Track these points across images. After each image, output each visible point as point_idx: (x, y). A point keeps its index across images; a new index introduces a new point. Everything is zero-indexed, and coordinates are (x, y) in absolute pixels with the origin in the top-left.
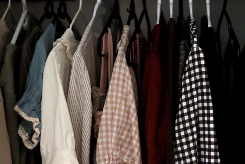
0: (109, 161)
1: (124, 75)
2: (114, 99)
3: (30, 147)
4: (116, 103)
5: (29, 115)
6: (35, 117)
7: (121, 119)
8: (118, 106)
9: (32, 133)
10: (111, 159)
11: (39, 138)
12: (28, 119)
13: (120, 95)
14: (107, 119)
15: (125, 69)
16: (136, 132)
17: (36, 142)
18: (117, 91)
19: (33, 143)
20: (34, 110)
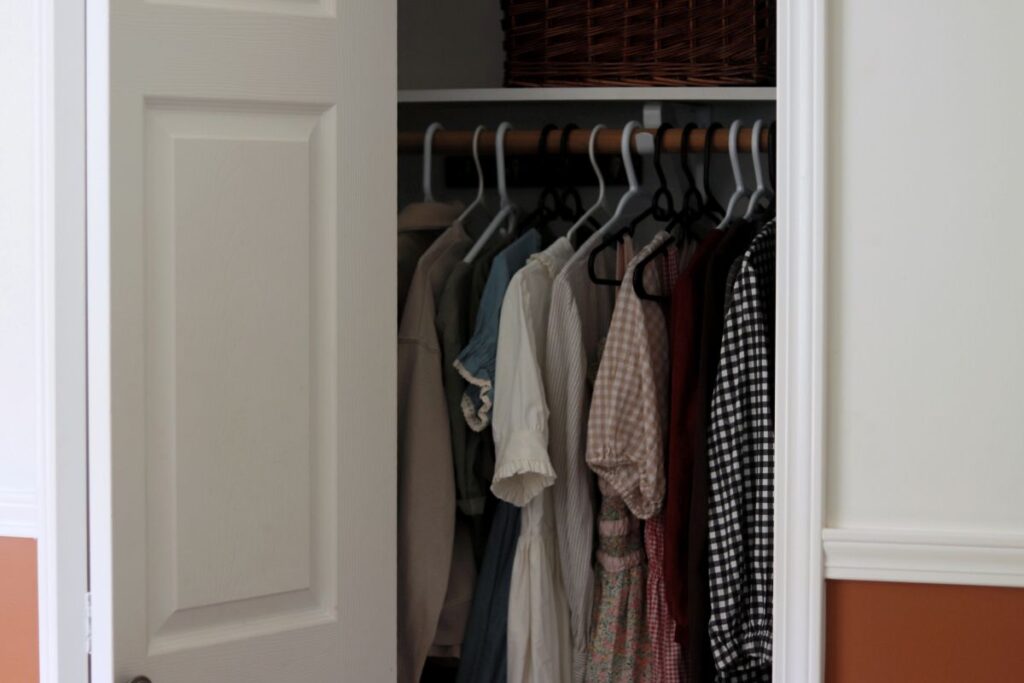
0: (604, 457)
1: (634, 313)
2: (615, 353)
3: (477, 428)
4: (618, 360)
5: (475, 375)
6: (486, 379)
7: (626, 387)
8: (621, 365)
9: (479, 404)
10: (607, 454)
11: (490, 413)
12: (473, 381)
13: (625, 346)
14: (602, 387)
15: (635, 304)
16: (649, 411)
17: (484, 419)
18: (621, 340)
19: (480, 420)
20: (484, 368)
